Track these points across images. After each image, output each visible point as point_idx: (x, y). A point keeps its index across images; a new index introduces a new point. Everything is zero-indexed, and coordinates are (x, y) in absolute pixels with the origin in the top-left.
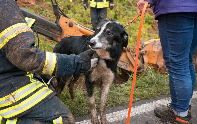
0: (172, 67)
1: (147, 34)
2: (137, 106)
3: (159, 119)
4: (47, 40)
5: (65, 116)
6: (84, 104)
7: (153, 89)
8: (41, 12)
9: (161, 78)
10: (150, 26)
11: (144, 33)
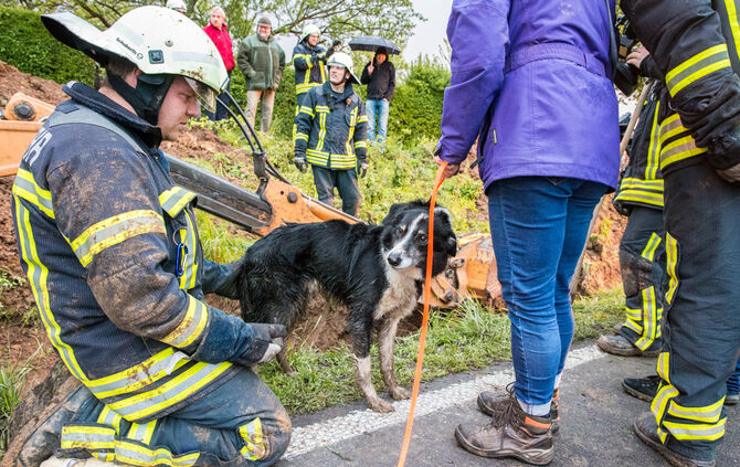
0: (518, 304)
1: (465, 220)
2: (439, 389)
3: (488, 420)
4: (239, 231)
5: (269, 415)
6: (317, 383)
7: (477, 349)
8: (228, 167)
9: (495, 322)
10: (472, 204)
11: (459, 218)
